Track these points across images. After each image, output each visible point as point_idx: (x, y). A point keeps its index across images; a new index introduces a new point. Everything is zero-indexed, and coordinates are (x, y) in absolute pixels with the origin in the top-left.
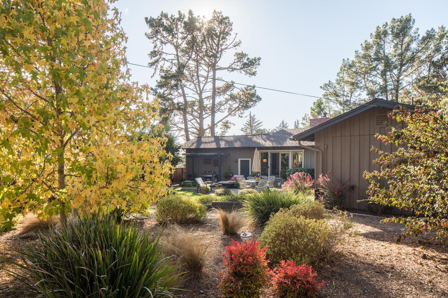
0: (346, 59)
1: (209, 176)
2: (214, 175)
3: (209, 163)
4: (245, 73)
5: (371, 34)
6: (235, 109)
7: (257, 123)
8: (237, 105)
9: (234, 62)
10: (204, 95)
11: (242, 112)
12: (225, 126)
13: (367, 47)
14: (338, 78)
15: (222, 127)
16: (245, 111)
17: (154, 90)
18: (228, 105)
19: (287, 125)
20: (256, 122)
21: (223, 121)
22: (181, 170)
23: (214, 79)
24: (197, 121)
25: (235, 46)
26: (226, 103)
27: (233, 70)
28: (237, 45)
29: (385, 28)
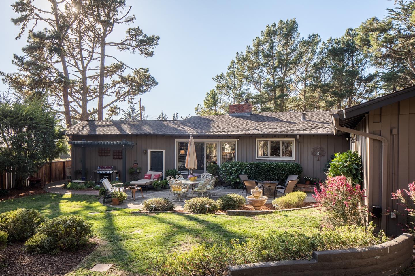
0: (240, 53)
1: (108, 172)
2: (115, 171)
3: (107, 155)
4: (140, 52)
5: (262, 32)
6: (125, 94)
7: (137, 113)
8: (126, 89)
9: (127, 40)
10: (88, 74)
11: (133, 97)
12: (113, 111)
13: (259, 44)
14: (229, 72)
15: (109, 112)
16: (135, 97)
17: (19, 59)
18: (116, 88)
19: (166, 117)
20: (135, 113)
21: (111, 106)
22: (62, 163)
23: (103, 55)
24: (79, 104)
25: (128, 21)
26: (114, 86)
27: (124, 49)
28: (131, 20)
29: (274, 28)
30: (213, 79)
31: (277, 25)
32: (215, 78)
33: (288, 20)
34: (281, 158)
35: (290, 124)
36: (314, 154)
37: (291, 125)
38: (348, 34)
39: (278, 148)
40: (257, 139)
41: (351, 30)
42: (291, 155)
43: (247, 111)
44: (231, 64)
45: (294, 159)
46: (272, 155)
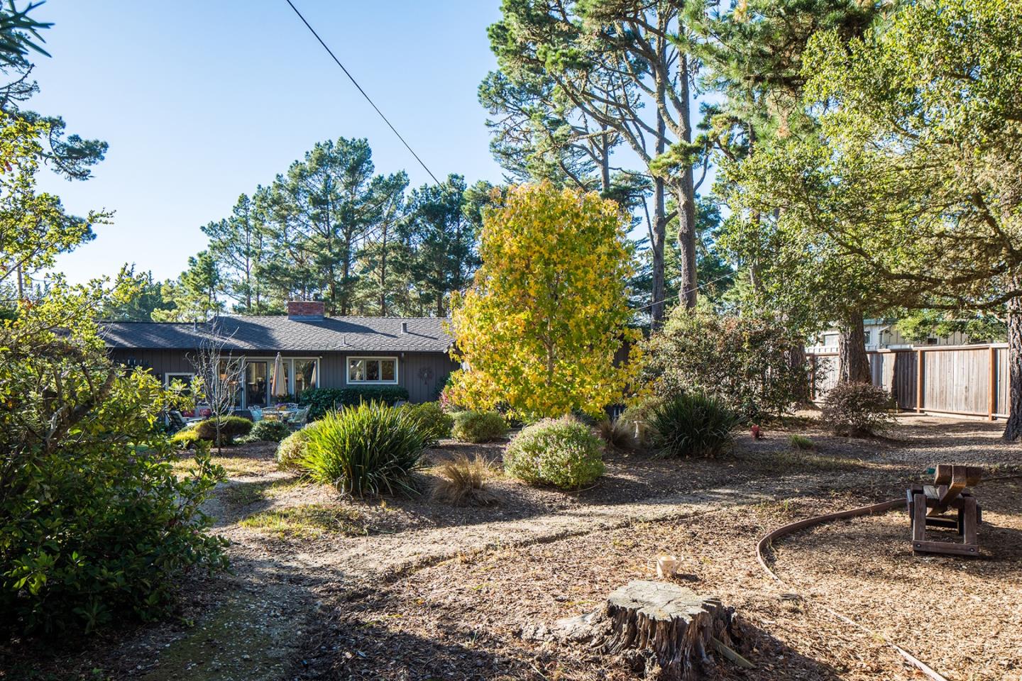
13: (301, 175)
28: (26, 91)
29: (329, 149)
30: (203, 228)
31: (335, 144)
32: (207, 227)
33: (354, 140)
34: (381, 382)
35: (389, 338)
36: (421, 377)
37: (392, 339)
38: (452, 183)
39: (376, 369)
40: (348, 358)
41: (456, 177)
42: (392, 378)
43: (318, 313)
44: (240, 201)
45: (397, 383)
46: (370, 378)
